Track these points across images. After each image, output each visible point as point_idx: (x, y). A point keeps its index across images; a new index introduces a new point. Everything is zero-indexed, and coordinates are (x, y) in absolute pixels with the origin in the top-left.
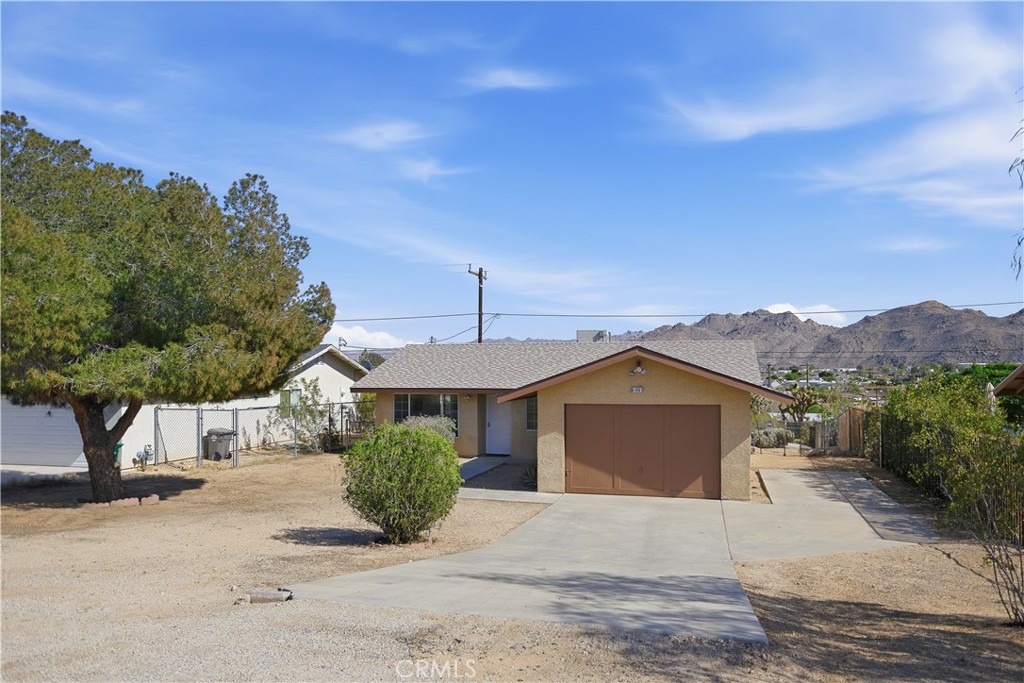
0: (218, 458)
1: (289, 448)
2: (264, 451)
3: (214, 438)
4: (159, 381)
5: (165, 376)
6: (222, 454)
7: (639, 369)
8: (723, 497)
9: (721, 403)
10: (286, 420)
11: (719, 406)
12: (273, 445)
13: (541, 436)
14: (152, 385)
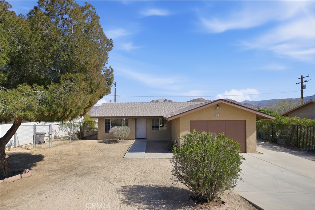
0: (40, 143)
1: (64, 138)
2: (55, 140)
3: (38, 136)
4: (43, 107)
5: (48, 104)
6: (42, 142)
7: (218, 108)
8: (247, 152)
9: (246, 120)
10: (66, 128)
11: (245, 121)
12: (58, 137)
13: (181, 132)
14: (39, 110)
